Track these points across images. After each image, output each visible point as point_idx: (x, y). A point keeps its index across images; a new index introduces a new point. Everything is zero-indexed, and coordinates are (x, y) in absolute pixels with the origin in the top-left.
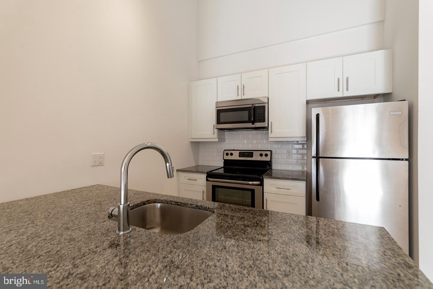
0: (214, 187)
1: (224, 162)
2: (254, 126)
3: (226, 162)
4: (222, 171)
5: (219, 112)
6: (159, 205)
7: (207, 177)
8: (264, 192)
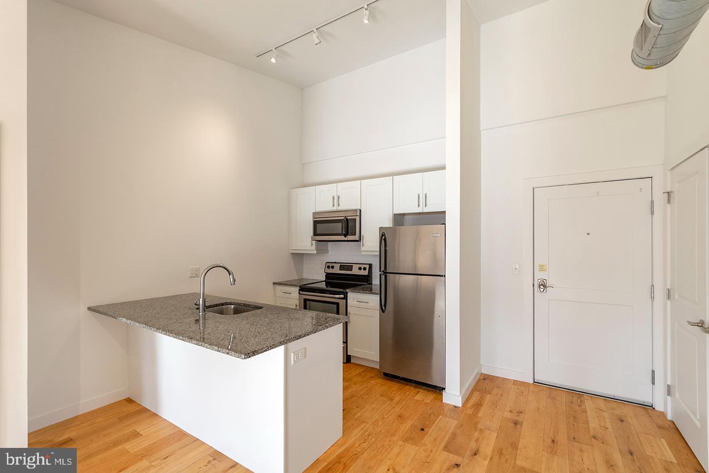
0: (305, 300)
1: (326, 276)
2: (346, 239)
3: (328, 276)
4: (323, 285)
5: (316, 223)
6: (233, 306)
7: (300, 290)
8: (348, 305)
